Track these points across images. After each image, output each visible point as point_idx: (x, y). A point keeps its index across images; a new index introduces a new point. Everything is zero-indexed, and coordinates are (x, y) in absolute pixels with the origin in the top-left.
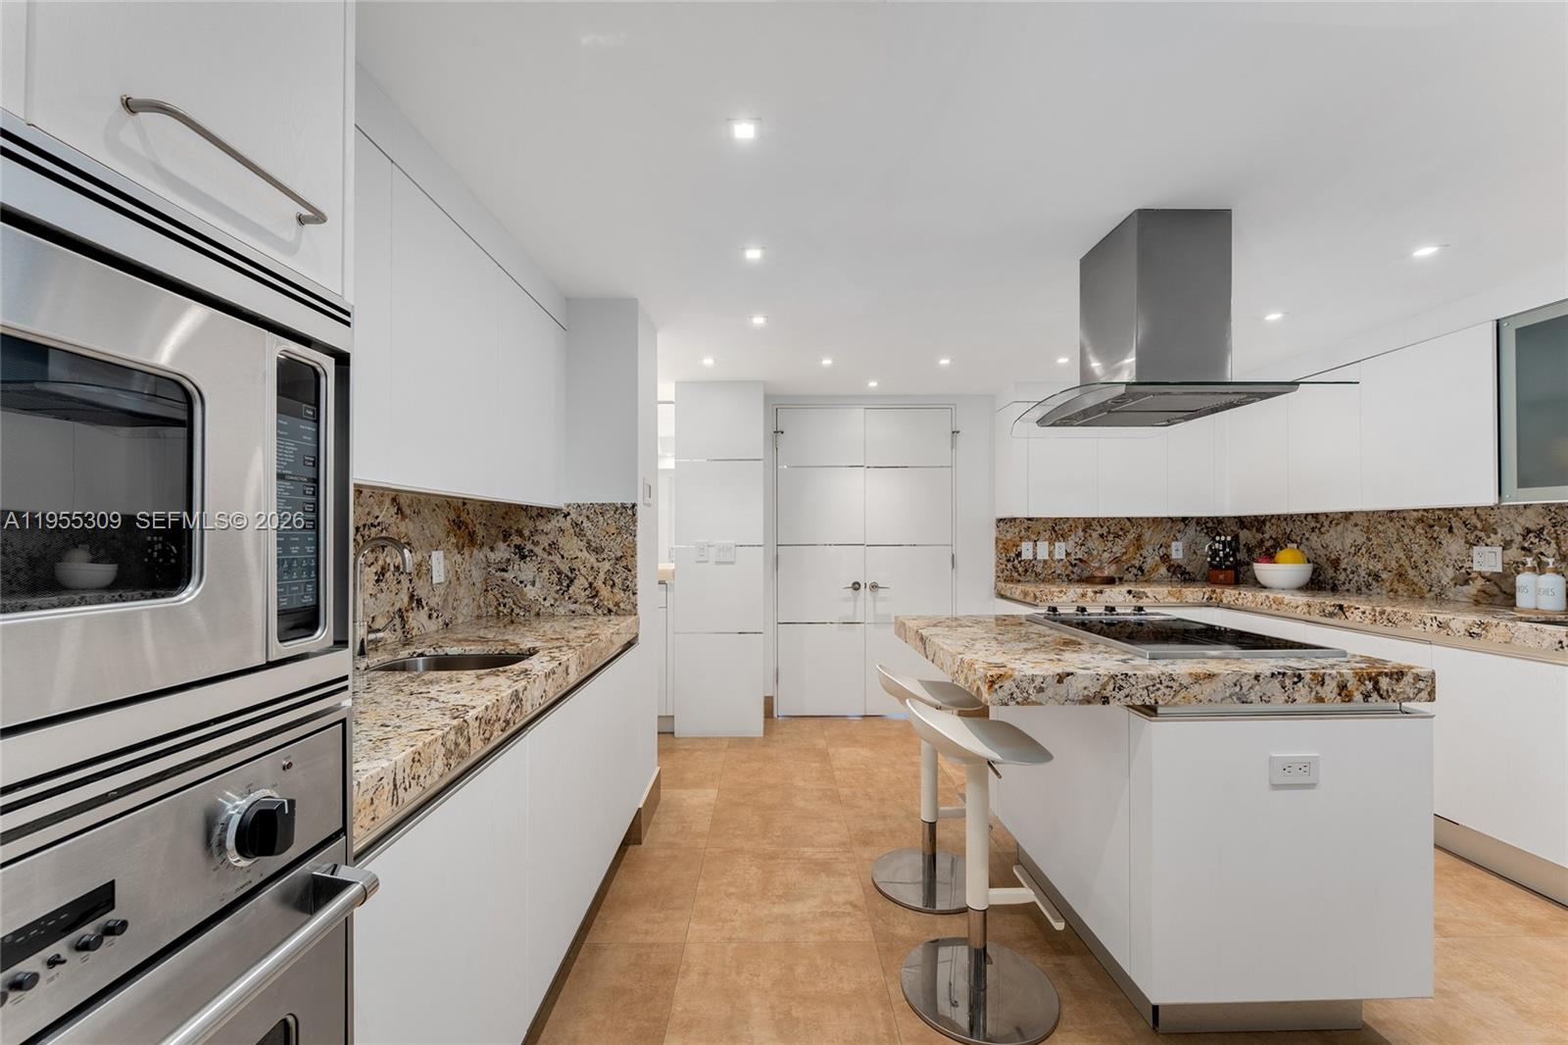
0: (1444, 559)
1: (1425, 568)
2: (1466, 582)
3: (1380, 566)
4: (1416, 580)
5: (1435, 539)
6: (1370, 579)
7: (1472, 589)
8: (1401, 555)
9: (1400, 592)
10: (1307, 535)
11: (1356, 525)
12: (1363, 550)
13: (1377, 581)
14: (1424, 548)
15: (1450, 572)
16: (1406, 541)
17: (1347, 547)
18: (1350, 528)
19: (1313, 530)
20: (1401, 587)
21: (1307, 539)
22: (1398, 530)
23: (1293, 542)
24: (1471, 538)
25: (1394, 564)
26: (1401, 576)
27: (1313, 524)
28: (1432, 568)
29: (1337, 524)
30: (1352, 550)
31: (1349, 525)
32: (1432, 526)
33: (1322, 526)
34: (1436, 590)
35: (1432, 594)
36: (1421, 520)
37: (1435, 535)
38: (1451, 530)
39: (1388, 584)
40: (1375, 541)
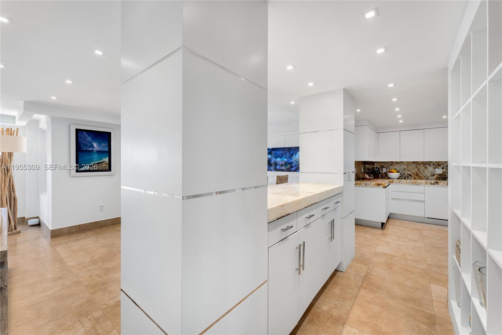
0: (428, 171)
1: (423, 173)
2: (433, 176)
3: (411, 173)
4: (421, 176)
5: (426, 167)
6: (408, 176)
7: (435, 177)
8: (417, 170)
9: (417, 178)
10: (389, 166)
11: (404, 164)
12: (406, 169)
13: (410, 176)
14: (423, 169)
15: (430, 174)
16: (418, 167)
17: (402, 169)
18: (402, 165)
19: (391, 165)
20: (417, 177)
21: (389, 167)
22: (416, 165)
23: (384, 168)
24: (435, 167)
25: (415, 172)
26: (417, 175)
27: (391, 164)
28: (425, 173)
29: (398, 164)
30: (403, 170)
31: (402, 164)
32: (425, 165)
33: (394, 164)
34: (426, 177)
35: (425, 178)
36: (422, 163)
37: (426, 166)
38: (430, 165)
39: (413, 177)
40: (410, 167)
